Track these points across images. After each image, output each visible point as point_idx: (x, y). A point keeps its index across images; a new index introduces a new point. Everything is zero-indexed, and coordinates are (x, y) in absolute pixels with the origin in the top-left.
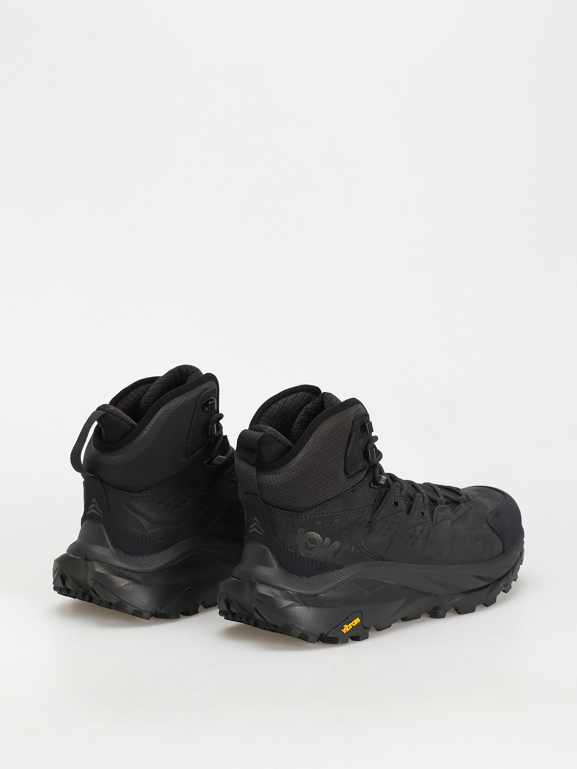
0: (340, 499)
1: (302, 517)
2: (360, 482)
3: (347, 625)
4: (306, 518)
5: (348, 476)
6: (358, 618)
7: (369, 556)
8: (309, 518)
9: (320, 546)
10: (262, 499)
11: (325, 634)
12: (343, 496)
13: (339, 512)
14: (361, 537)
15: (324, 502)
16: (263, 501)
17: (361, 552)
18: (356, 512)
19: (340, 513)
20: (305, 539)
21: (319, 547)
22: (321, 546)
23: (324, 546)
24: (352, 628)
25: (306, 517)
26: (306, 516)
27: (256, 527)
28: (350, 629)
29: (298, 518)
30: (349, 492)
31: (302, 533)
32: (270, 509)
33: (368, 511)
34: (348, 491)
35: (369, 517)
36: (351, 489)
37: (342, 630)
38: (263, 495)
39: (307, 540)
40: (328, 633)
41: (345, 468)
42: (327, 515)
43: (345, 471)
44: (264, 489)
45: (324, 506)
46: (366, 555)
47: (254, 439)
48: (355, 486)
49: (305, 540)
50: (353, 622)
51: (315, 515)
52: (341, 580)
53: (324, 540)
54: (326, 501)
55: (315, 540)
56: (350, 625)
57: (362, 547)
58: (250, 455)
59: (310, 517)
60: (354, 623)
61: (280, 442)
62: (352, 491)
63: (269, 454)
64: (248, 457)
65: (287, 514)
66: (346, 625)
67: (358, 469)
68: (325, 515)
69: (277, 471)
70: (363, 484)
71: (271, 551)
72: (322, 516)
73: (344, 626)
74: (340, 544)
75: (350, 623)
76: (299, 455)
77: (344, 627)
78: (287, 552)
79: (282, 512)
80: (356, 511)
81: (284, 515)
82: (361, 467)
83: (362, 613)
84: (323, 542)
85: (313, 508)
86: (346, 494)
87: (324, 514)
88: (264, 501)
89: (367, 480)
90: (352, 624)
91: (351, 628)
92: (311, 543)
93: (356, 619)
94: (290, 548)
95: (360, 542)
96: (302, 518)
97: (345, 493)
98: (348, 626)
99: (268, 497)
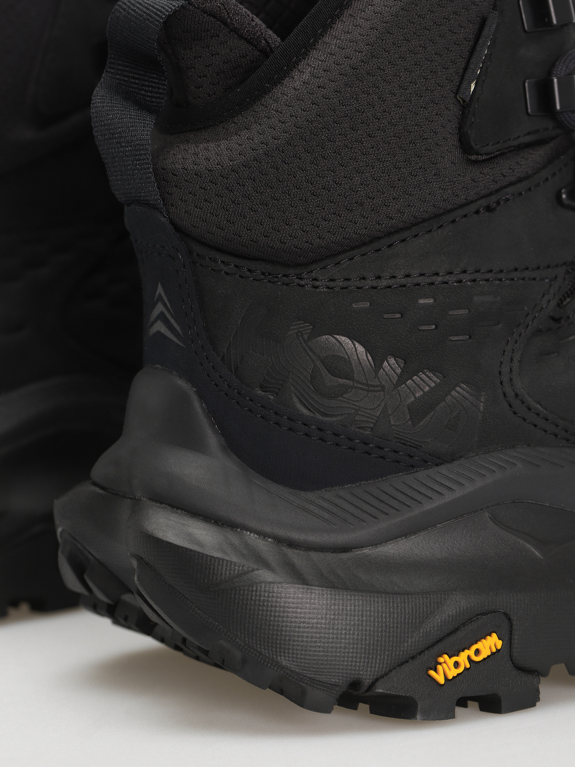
0: (440, 231)
1: (302, 283)
2: (520, 180)
3: (450, 657)
4: (317, 287)
5: (473, 158)
6: (494, 635)
7: (546, 431)
8: (328, 288)
9: (363, 384)
10: (172, 222)
11: (367, 682)
12: (454, 221)
13: (437, 274)
14: (516, 363)
15: (379, 238)
16: (175, 228)
17: (515, 413)
18: (500, 280)
19: (439, 279)
20: (310, 357)
21: (362, 389)
22: (367, 385)
23: (377, 386)
24: (468, 666)
25: (318, 283)
26: (316, 279)
27: (162, 317)
28: (460, 670)
29: (287, 285)
30: (477, 212)
31: (303, 338)
32: (198, 255)
33: (551, 281)
34: (473, 207)
35: (553, 303)
36: (483, 202)
37: (432, 673)
38: (172, 205)
39: (318, 363)
40: (377, 680)
41: (460, 128)
42: (391, 282)
43: (460, 140)
44: (176, 186)
45: (379, 250)
46: (535, 426)
47: (151, 22)
48: (497, 191)
49: (313, 361)
50: (474, 647)
51: (348, 280)
52: (438, 502)
53: (378, 365)
54: (389, 234)
55: (347, 362)
56: (463, 658)
57: (517, 395)
58: (148, 82)
59: (331, 284)
60: (477, 652)
61: (241, 37)
62: (489, 209)
63: (206, 76)
64: (143, 90)
65: (249, 270)
66: (446, 656)
67: (515, 139)
68: (384, 283)
69: (223, 128)
70: (530, 189)
71: (201, 396)
72: (375, 284)
73: (441, 660)
74: (435, 382)
75: (463, 651)
76: (296, 74)
77: (440, 664)
78: (251, 400)
79: (236, 266)
80: (500, 276)
81: (240, 276)
82: (529, 134)
83: (510, 619)
84: (376, 372)
85: (340, 253)
86: (465, 216)
87: (379, 277)
88: (177, 228)
89: (547, 179)
90: (471, 652)
91: (466, 669)
92: (333, 372)
93: (489, 637)
94: (262, 387)
95: (511, 380)
96: (303, 286)
97: (462, 212)
98: (455, 659)
99: (186, 212)
